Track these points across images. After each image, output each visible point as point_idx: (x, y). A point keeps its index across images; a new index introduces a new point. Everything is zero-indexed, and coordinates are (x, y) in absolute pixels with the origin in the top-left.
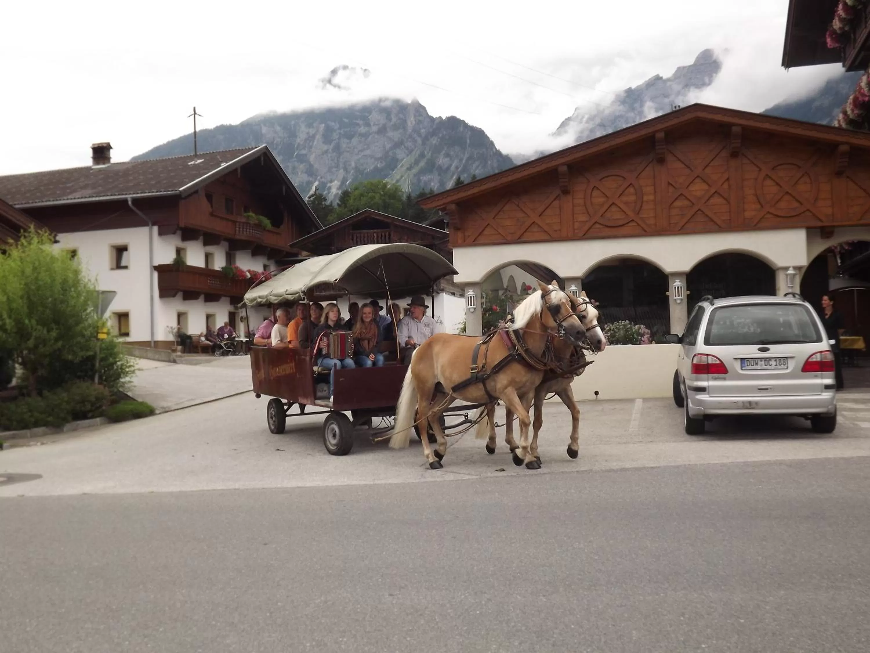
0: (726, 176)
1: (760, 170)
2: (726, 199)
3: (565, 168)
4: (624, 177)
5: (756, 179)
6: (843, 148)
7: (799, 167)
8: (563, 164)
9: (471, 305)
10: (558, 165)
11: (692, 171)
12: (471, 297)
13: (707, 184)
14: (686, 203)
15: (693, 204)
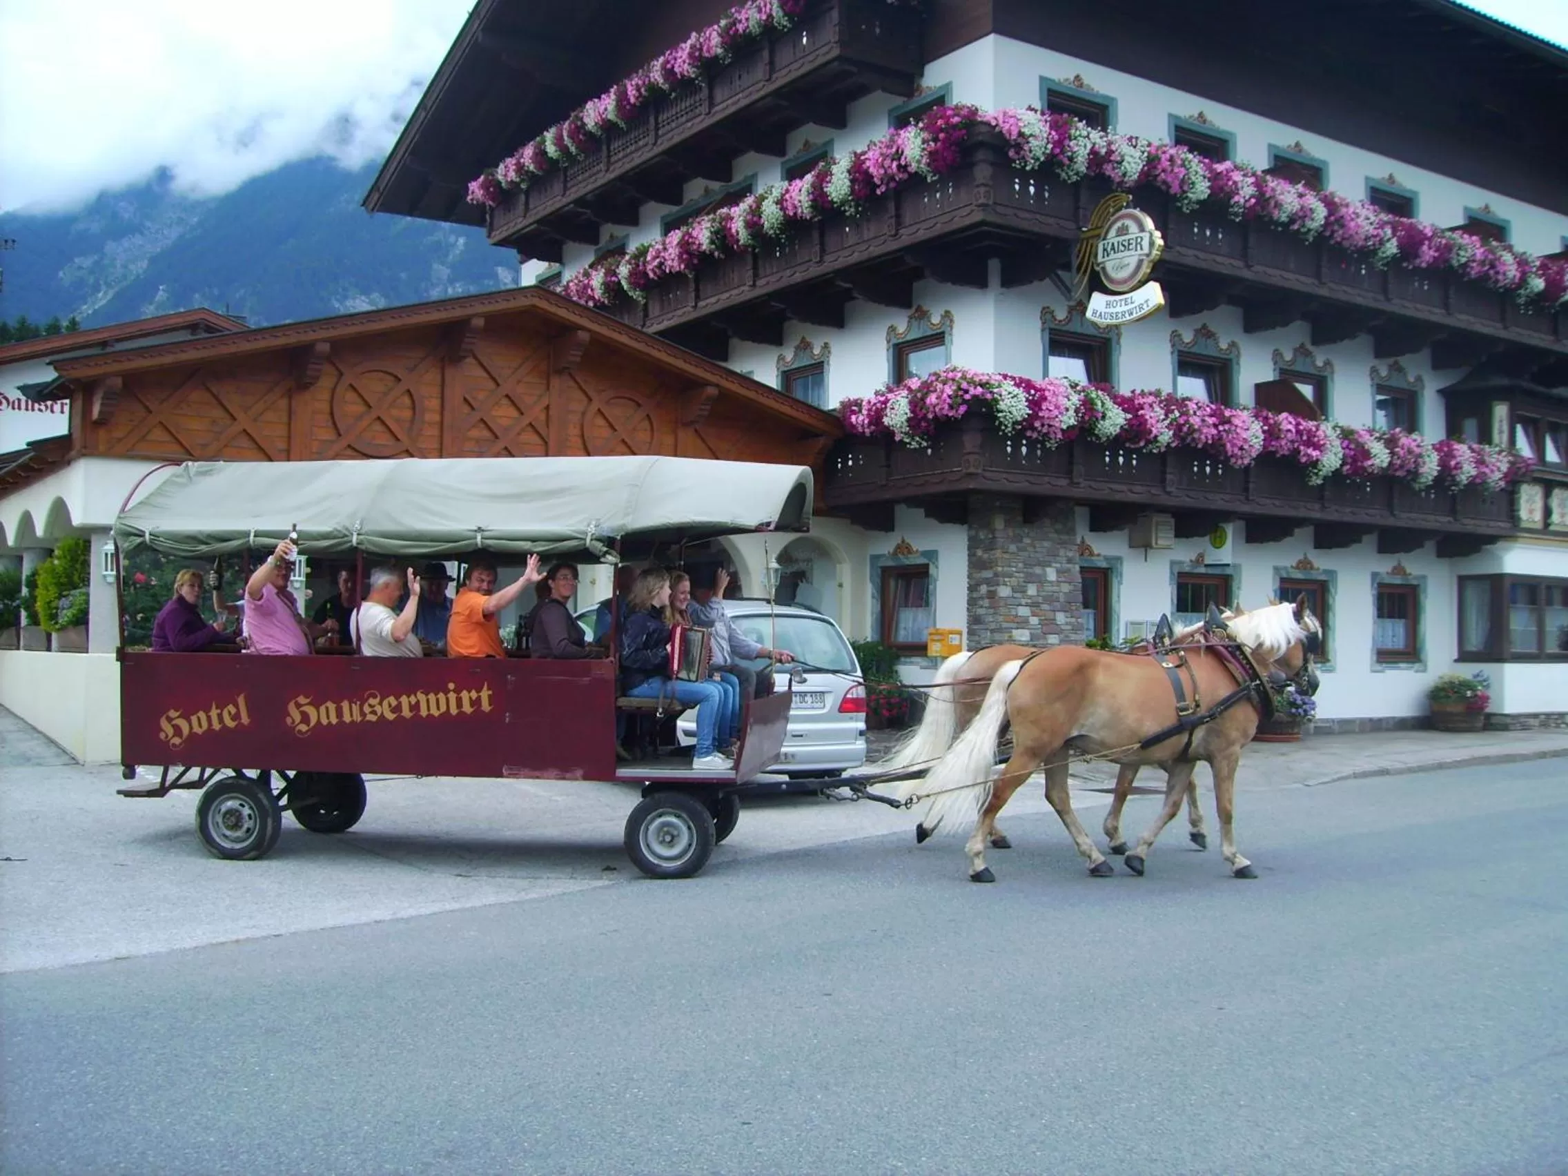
0: (545, 402)
1: (590, 400)
2: (543, 438)
3: (326, 347)
4: (396, 377)
5: (584, 414)
6: (712, 391)
7: (639, 405)
8: (324, 340)
9: (106, 570)
10: (317, 341)
11: (498, 385)
12: (106, 555)
13: (518, 409)
14: (486, 434)
15: (497, 437)
